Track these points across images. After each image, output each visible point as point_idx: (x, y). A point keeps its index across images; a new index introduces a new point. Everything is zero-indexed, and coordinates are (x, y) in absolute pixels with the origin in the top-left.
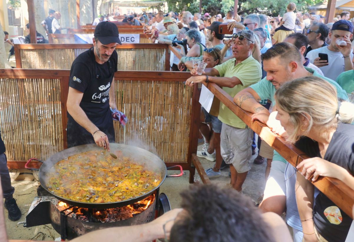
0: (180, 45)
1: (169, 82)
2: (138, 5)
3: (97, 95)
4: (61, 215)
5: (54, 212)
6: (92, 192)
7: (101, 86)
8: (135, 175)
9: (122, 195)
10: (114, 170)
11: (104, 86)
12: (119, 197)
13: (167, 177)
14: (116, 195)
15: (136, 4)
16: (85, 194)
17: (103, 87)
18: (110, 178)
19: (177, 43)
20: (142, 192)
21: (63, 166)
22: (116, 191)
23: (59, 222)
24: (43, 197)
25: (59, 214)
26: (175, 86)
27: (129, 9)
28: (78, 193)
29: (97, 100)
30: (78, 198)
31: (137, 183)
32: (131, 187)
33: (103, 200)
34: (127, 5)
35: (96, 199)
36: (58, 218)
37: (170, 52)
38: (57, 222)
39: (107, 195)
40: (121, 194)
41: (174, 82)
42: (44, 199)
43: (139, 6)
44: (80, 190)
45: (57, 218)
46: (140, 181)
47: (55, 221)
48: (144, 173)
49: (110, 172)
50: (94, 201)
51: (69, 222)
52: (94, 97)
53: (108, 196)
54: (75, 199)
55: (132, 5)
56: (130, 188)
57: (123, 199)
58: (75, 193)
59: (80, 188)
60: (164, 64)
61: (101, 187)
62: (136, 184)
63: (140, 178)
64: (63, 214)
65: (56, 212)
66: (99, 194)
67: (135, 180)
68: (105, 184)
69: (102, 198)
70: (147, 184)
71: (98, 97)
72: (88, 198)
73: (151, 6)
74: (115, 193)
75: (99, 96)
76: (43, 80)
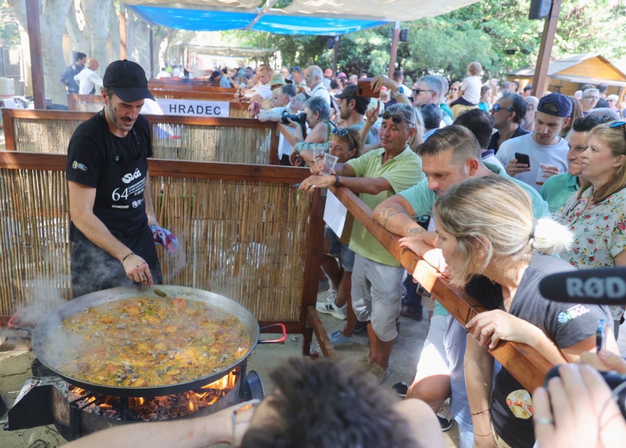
0: (295, 123)
1: (272, 184)
2: (230, 53)
3: (121, 192)
4: (71, 408)
5: (60, 404)
6: (127, 368)
7: (126, 176)
8: (204, 340)
9: (180, 374)
10: (170, 331)
11: (131, 174)
12: (174, 378)
13: (259, 342)
14: (169, 373)
15: (228, 52)
16: (115, 373)
17: (130, 176)
18: (161, 344)
19: (289, 119)
20: (215, 368)
21: (80, 323)
22: (169, 368)
23: (68, 421)
24: (42, 378)
25: (67, 407)
26: (282, 192)
27: (216, 60)
28: (102, 370)
29: (122, 202)
30: (101, 378)
31: (208, 354)
32: (197, 359)
33: (146, 382)
34: (211, 52)
35: (133, 380)
36: (65, 414)
37: (279, 134)
38: (64, 421)
39: (154, 373)
40: (178, 372)
41: (280, 184)
42: (44, 382)
43: (232, 55)
44: (106, 365)
45: (64, 415)
46: (213, 350)
47: (60, 418)
48: (221, 337)
49: (161, 334)
50: (130, 385)
51: (84, 420)
52: (116, 197)
53: (154, 376)
54: (96, 380)
55: (220, 53)
56: (195, 361)
57: (182, 380)
58: (96, 370)
59: (108, 362)
60: (269, 154)
61: (145, 360)
62: (205, 355)
63: (214, 345)
64: (75, 407)
65: (63, 404)
66: (140, 372)
67: (205, 348)
68: (151, 355)
69: (145, 378)
70: (225, 355)
71: (122, 196)
72: (119, 379)
73: (253, 56)
74: (167, 370)
75: (125, 194)
76: (50, 172)
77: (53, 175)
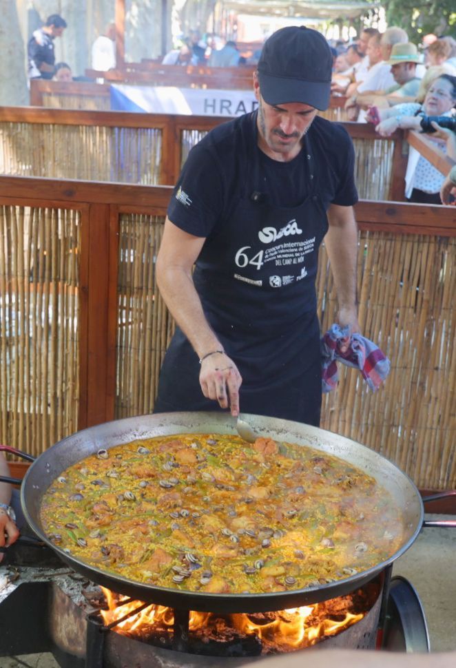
1: (417, 238)
2: (296, 12)
3: (251, 254)
4: (90, 625)
5: (66, 616)
6: (189, 557)
7: (267, 230)
8: (319, 516)
9: (285, 574)
10: (255, 495)
11: (274, 230)
12: (276, 580)
13: (424, 525)
14: (266, 571)
15: (292, 9)
16: (168, 565)
17: (272, 232)
18: (243, 518)
20: (347, 567)
21: (95, 474)
22: (265, 561)
23: (81, 649)
25: (81, 624)
26: (435, 253)
28: (144, 559)
29: (250, 271)
30: (147, 574)
31: (331, 540)
32: (312, 549)
33: (228, 587)
34: (262, 10)
35: (204, 581)
36: (77, 635)
38: (72, 648)
39: (239, 569)
40: (281, 570)
41: (433, 239)
42: (31, 575)
43: (298, 15)
44: (152, 551)
45: (73, 636)
46: (338, 534)
47: (66, 643)
48: (350, 510)
49: (240, 501)
50: (198, 589)
51: (113, 648)
52: (242, 260)
53: (240, 576)
54: (137, 577)
55: (278, 12)
56: (308, 553)
57: (291, 585)
58: (135, 559)
59: (153, 546)
61: (219, 545)
62: (325, 542)
63: (340, 524)
64: (95, 623)
65: (72, 616)
66: (213, 567)
67: (323, 529)
68: (228, 536)
69: (224, 578)
70: (362, 544)
71: (251, 262)
72: (178, 578)
73: (337, 17)
74: (261, 567)
75: (257, 260)
76: (27, 210)
77: (32, 215)
